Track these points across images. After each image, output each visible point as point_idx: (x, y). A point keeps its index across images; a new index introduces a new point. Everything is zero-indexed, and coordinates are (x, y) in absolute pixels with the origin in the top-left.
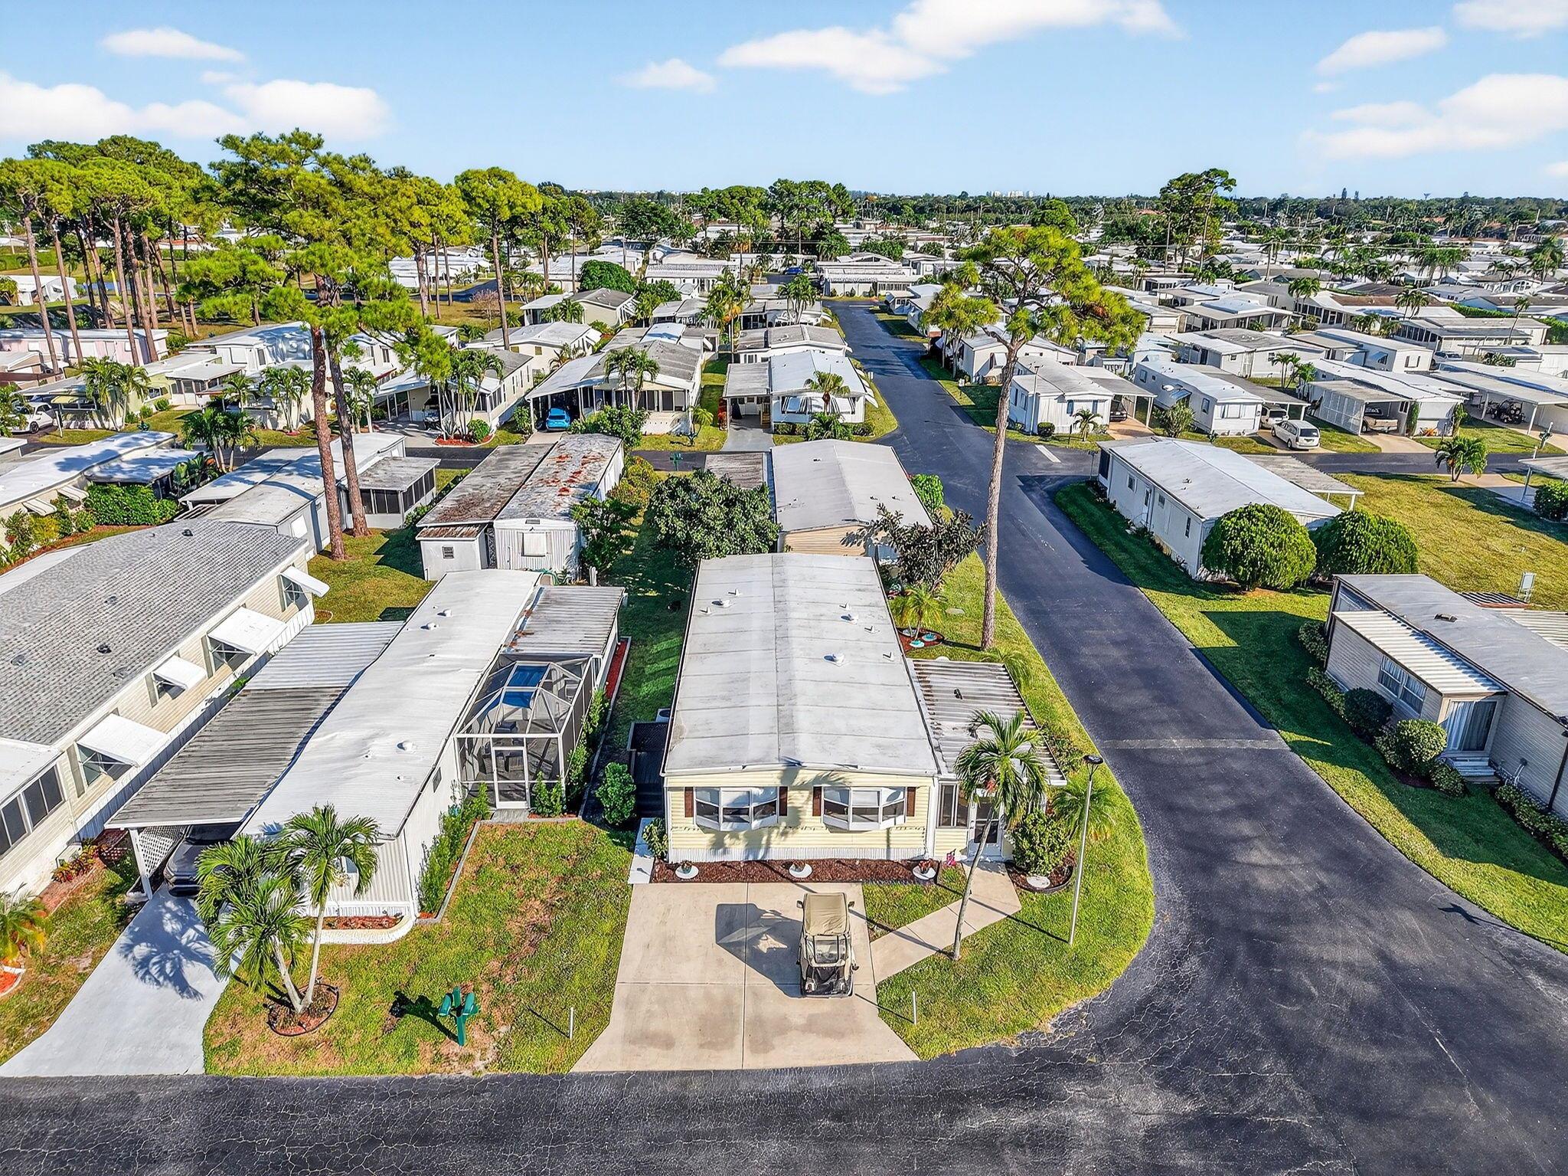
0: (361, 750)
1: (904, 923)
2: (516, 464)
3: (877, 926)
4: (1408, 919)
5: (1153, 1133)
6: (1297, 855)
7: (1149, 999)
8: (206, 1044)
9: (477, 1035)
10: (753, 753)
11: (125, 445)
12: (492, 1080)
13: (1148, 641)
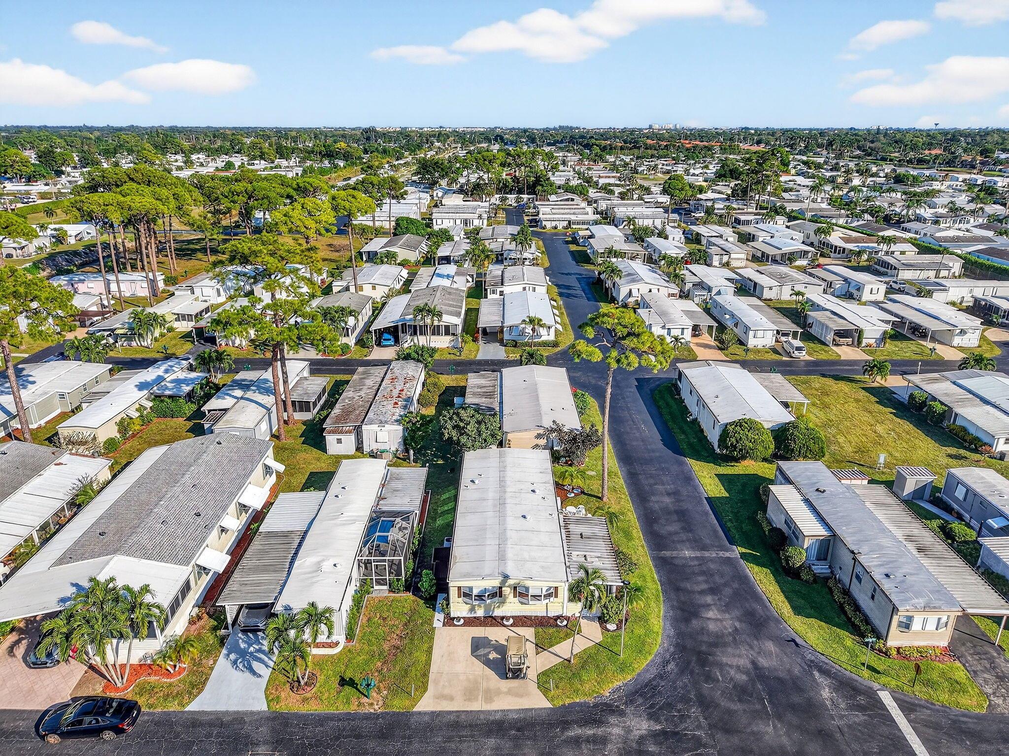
0: (318, 568)
1: (552, 646)
2: (369, 382)
3: (540, 647)
4: (770, 646)
5: (642, 737)
6: (729, 613)
7: (650, 681)
8: (267, 698)
9: (375, 694)
10: (487, 571)
11: (166, 371)
12: (382, 713)
13: (685, 493)
